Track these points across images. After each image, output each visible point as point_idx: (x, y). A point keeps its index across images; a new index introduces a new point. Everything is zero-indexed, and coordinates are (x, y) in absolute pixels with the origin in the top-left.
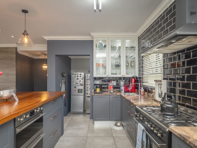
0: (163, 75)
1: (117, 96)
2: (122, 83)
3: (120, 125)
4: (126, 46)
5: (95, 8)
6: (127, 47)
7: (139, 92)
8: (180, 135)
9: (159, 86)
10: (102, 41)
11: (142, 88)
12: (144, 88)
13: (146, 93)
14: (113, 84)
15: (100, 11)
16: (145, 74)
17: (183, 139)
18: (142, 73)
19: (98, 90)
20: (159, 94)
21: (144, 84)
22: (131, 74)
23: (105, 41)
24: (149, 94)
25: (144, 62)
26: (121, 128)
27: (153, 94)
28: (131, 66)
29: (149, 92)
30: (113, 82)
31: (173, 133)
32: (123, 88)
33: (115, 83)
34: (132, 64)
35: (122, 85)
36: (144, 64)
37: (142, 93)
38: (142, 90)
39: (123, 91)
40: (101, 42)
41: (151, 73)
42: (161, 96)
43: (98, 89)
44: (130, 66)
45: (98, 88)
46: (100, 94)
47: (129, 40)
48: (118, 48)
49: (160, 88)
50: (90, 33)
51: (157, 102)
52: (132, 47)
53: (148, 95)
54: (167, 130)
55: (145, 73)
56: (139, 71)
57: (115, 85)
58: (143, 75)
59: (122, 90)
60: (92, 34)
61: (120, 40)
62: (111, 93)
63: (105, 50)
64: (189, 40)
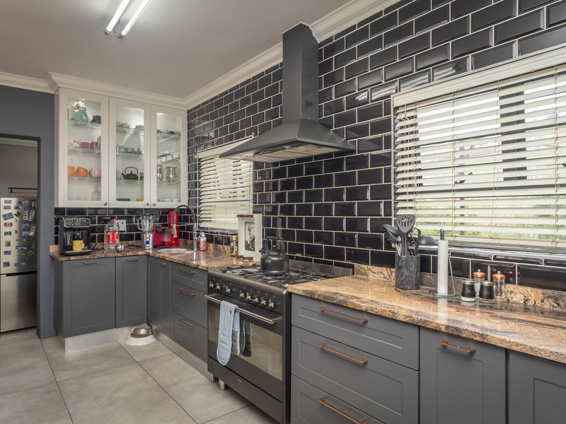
0: (252, 205)
1: (136, 258)
2: (147, 225)
3: (148, 332)
4: (158, 128)
5: (110, 28)
6: (159, 131)
7: (195, 244)
8: (306, 291)
9: (247, 226)
10: (86, 102)
11: (203, 234)
12: (206, 235)
13: (211, 246)
14: (118, 226)
15: (121, 37)
16: (206, 201)
17: (309, 295)
18: (200, 200)
19: (79, 246)
20: (246, 242)
21: (203, 225)
22: (169, 200)
23: (97, 105)
24: (220, 246)
25: (204, 172)
26: (150, 340)
27: (232, 244)
28: (169, 181)
29: (218, 242)
30: (116, 221)
31: (294, 294)
32: (149, 237)
33: (125, 224)
34: (171, 176)
35: (147, 230)
36: (202, 178)
37: (202, 245)
38: (203, 239)
39: (150, 246)
40: (81, 104)
41: (219, 199)
42: (251, 247)
43: (77, 241)
44: (165, 180)
45: (78, 239)
46: (88, 257)
47: (162, 114)
48: (132, 130)
49: (249, 230)
50: (50, 73)
51: (244, 258)
52: (172, 133)
53: (216, 249)
54: (285, 292)
55: (205, 199)
56: (190, 194)
57: (125, 229)
58: (200, 204)
59: (148, 243)
60: (56, 77)
61: (143, 111)
62: (118, 251)
63: (93, 129)
64: (306, 149)
